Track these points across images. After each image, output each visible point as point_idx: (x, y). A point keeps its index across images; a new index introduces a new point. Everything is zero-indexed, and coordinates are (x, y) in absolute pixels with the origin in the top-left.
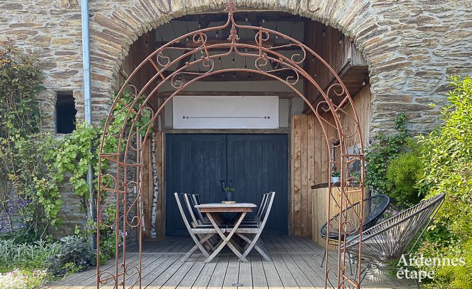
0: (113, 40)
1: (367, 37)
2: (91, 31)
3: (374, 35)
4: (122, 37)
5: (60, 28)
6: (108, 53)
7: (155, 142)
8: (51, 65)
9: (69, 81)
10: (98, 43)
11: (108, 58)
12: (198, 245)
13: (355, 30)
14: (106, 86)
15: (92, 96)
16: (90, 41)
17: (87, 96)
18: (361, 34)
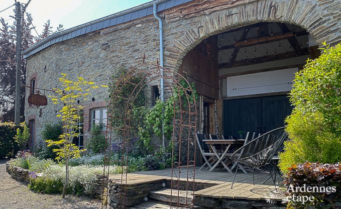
0: (173, 58)
1: (315, 27)
2: (164, 55)
3: (320, 24)
4: (177, 55)
5: (153, 56)
6: (171, 64)
7: (216, 106)
8: (149, 74)
9: (156, 81)
10: (167, 61)
11: (172, 67)
12: (207, 162)
13: (306, 25)
14: (171, 81)
15: (164, 87)
16: (164, 61)
17: (162, 87)
18: (310, 26)
